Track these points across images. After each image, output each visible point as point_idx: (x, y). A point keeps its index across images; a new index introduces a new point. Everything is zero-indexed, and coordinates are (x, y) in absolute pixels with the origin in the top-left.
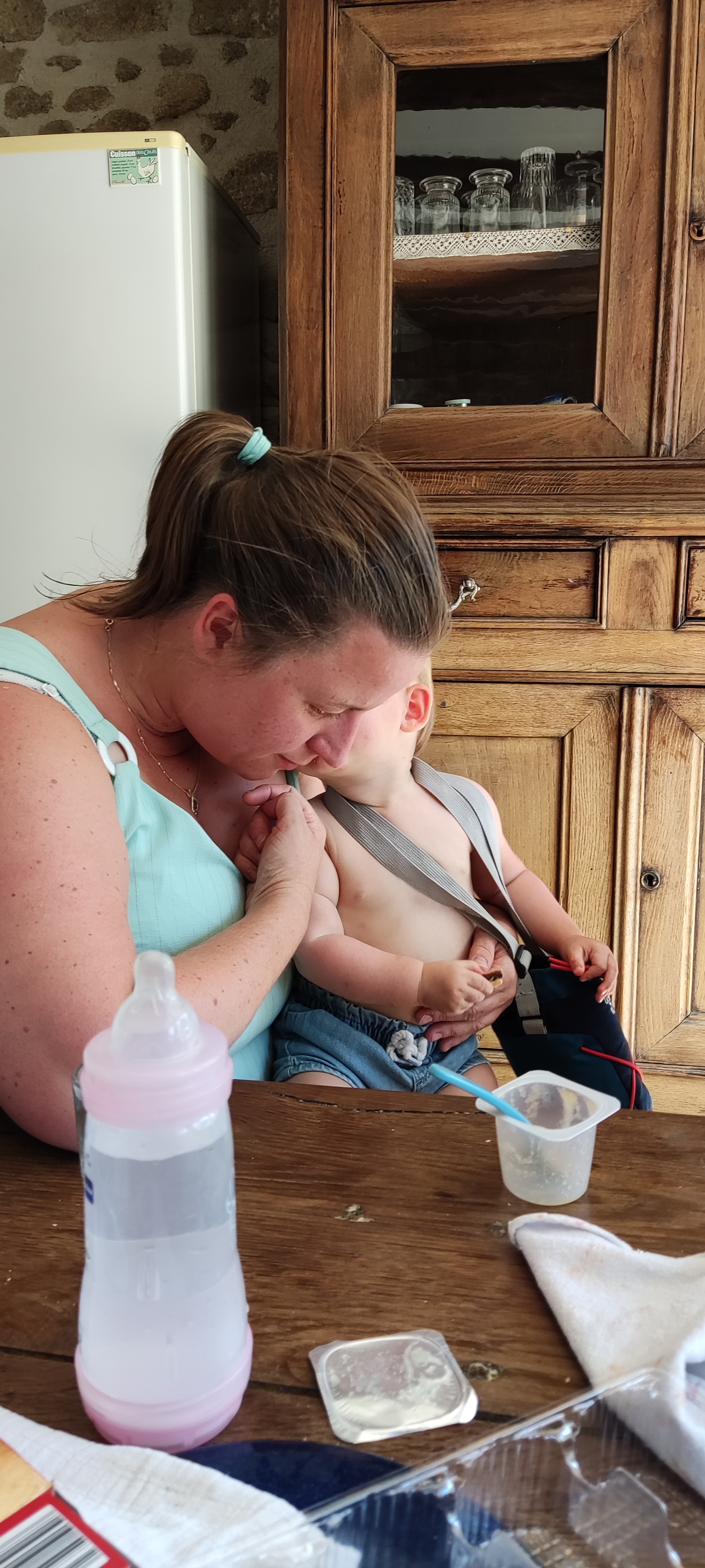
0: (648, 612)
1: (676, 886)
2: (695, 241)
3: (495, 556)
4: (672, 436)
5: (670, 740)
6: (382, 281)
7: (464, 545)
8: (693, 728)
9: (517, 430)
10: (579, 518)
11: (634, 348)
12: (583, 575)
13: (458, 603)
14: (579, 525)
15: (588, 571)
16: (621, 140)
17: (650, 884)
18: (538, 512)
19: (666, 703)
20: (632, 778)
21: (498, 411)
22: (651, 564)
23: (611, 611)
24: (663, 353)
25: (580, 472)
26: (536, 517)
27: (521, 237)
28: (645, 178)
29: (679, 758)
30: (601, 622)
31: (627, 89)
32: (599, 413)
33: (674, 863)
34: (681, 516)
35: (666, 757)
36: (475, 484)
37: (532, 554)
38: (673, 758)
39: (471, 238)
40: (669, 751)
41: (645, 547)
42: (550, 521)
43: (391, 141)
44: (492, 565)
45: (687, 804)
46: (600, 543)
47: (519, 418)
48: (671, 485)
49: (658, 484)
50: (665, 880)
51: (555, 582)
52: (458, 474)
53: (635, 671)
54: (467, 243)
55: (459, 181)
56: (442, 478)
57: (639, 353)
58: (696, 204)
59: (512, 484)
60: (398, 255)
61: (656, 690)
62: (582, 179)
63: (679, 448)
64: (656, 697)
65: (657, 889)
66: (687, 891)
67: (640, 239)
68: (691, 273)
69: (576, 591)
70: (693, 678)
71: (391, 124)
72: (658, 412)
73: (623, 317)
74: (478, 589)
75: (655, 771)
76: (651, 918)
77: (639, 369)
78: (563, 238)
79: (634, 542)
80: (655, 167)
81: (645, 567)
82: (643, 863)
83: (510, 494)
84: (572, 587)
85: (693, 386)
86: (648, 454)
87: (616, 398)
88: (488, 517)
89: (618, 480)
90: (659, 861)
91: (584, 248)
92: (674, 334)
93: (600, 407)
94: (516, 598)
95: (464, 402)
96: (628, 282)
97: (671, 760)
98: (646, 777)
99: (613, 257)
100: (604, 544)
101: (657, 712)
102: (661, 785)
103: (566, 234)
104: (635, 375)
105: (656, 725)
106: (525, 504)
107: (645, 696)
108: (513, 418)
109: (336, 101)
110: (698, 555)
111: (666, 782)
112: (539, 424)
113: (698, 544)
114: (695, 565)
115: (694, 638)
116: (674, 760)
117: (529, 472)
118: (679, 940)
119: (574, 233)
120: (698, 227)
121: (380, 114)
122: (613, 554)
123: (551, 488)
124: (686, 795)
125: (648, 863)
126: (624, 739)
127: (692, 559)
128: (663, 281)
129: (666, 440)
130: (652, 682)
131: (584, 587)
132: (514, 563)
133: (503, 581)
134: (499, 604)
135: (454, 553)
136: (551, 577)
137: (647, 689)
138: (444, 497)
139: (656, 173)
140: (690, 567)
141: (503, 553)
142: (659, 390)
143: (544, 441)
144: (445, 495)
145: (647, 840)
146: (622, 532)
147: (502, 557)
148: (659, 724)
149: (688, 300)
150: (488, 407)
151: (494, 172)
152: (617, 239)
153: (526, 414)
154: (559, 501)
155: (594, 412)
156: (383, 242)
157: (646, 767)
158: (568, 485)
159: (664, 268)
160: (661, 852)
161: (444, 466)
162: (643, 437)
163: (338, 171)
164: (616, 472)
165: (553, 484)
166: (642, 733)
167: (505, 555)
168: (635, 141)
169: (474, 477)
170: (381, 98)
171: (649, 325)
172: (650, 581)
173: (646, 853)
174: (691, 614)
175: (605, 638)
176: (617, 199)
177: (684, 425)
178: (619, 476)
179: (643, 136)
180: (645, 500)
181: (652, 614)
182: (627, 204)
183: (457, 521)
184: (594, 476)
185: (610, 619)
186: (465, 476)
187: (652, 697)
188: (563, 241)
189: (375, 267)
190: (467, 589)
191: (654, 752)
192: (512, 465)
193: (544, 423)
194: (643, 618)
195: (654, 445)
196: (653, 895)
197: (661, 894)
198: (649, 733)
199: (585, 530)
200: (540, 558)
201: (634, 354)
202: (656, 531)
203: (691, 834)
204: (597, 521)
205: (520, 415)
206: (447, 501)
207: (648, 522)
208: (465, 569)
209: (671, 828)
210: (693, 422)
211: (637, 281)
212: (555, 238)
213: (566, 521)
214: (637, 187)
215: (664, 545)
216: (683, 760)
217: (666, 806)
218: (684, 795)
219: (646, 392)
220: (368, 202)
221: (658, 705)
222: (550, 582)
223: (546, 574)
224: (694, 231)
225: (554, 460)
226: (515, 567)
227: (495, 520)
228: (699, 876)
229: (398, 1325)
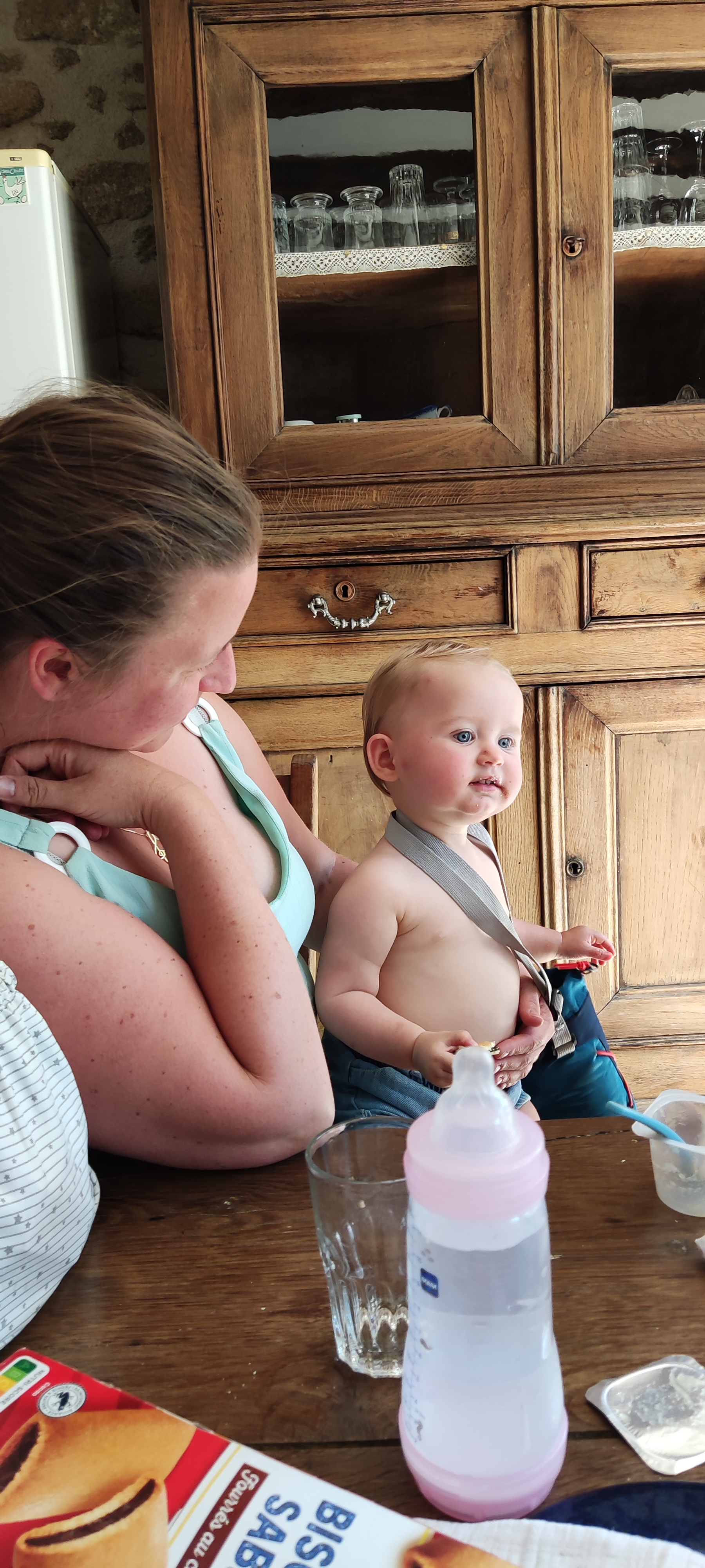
0: (555, 614)
1: (599, 871)
2: (567, 257)
3: (407, 569)
4: (560, 444)
5: (584, 734)
6: (268, 300)
7: (376, 560)
8: (604, 722)
9: (413, 444)
10: (488, 528)
11: (518, 361)
12: (492, 583)
13: (375, 618)
14: (488, 535)
15: (496, 579)
16: (492, 159)
17: (575, 872)
18: (447, 524)
19: (578, 700)
20: (552, 774)
21: (392, 426)
22: (555, 569)
23: (521, 616)
24: (546, 366)
25: (477, 482)
26: (447, 530)
27: (399, 254)
28: (517, 196)
29: (593, 750)
30: (513, 627)
31: (495, 110)
32: (489, 425)
33: (595, 850)
34: (582, 522)
35: (581, 751)
36: (376, 499)
37: (442, 565)
38: (587, 751)
39: (350, 256)
40: (584, 744)
41: (548, 553)
42: (460, 533)
43: (266, 159)
44: (404, 578)
45: (603, 793)
46: (507, 551)
47: (414, 432)
48: (562, 492)
49: (550, 491)
50: (588, 867)
51: (466, 591)
52: (359, 489)
53: (547, 671)
54: (347, 260)
55: (329, 197)
56: (343, 493)
57: (523, 366)
58: (567, 222)
59: (412, 497)
60: (278, 273)
61: (567, 688)
62: (451, 195)
63: (567, 456)
64: (568, 694)
65: (582, 876)
66: (609, 875)
67: (516, 256)
68: (566, 288)
69: (486, 599)
70: (601, 674)
71: (265, 142)
72: (545, 422)
73: (505, 332)
74: (393, 603)
75: (572, 765)
76: (578, 904)
77: (524, 381)
78: (440, 254)
79: (538, 548)
80: (525, 186)
81: (550, 571)
82: (566, 852)
83: (410, 507)
84: (482, 595)
85: (576, 396)
86: (538, 463)
87: (504, 410)
88: (400, 532)
89: (513, 488)
90: (581, 849)
91: (461, 265)
92: (554, 347)
93: (490, 419)
94: (431, 610)
95: (356, 418)
96: (507, 299)
97: (586, 754)
98: (564, 772)
99: (492, 274)
100: (511, 552)
101: (570, 709)
102: (579, 778)
103: (442, 251)
104: (521, 387)
105: (570, 722)
106: (428, 516)
107: (558, 694)
108: (408, 433)
109: (207, 119)
110: (598, 558)
111: (582, 774)
112: (433, 437)
113: (598, 547)
114: (597, 568)
115: (600, 637)
116: (589, 753)
117: (428, 484)
118: (605, 921)
119: (450, 250)
120: (570, 244)
121: (254, 132)
122: (519, 561)
123: (450, 499)
124: (602, 785)
125: (572, 853)
126: (541, 737)
127: (593, 563)
128: (541, 297)
129: (554, 449)
130: (564, 681)
131: (493, 595)
132: (426, 574)
133: (416, 593)
134: (414, 616)
135: (366, 568)
136: (462, 587)
137: (560, 688)
138: (347, 512)
139: (527, 192)
140: (591, 570)
141: (414, 566)
142: (545, 401)
143: (439, 453)
144: (348, 510)
145: (569, 830)
146: (527, 541)
147: (413, 569)
148: (573, 719)
149: (565, 314)
150: (382, 422)
151: (365, 189)
152: (495, 256)
153: (419, 428)
154: (459, 511)
155: (484, 424)
156: (265, 260)
157: (564, 762)
158: (465, 495)
159: (541, 284)
160: (582, 840)
161: (345, 482)
162: (532, 446)
163: (215, 191)
164: (510, 480)
165: (451, 495)
166: (558, 730)
167: (416, 568)
168: (506, 160)
169: (375, 491)
170: (253, 117)
171: (531, 338)
172: (556, 585)
173: (568, 843)
174: (596, 615)
175: (517, 642)
176: (492, 217)
177: (570, 434)
178: (513, 485)
179: (512, 154)
180: (540, 507)
181: (559, 616)
182: (502, 222)
183: (370, 538)
184: (490, 485)
185: (521, 623)
186: (366, 490)
187: (565, 695)
188: (439, 258)
189: (259, 286)
190: (381, 604)
191: (569, 747)
192: (411, 478)
193: (438, 436)
194: (551, 620)
195: (543, 453)
196: (578, 882)
197: (586, 881)
198: (564, 729)
199: (492, 540)
200: (450, 569)
201: (518, 367)
202: (560, 538)
203: (609, 822)
204: (505, 531)
205: (414, 429)
206: (350, 516)
207: (553, 530)
208: (378, 583)
209: (590, 817)
210: (577, 431)
211: (516, 297)
212: (432, 255)
213: (475, 532)
214: (510, 205)
215: (566, 549)
216: (597, 752)
217: (584, 797)
218: (600, 785)
219: (532, 404)
220: (248, 221)
221: (571, 703)
222: (461, 592)
223: (457, 584)
224: (567, 247)
225: (450, 472)
226: (427, 579)
227: (407, 534)
228: (618, 860)
229: (647, 1355)
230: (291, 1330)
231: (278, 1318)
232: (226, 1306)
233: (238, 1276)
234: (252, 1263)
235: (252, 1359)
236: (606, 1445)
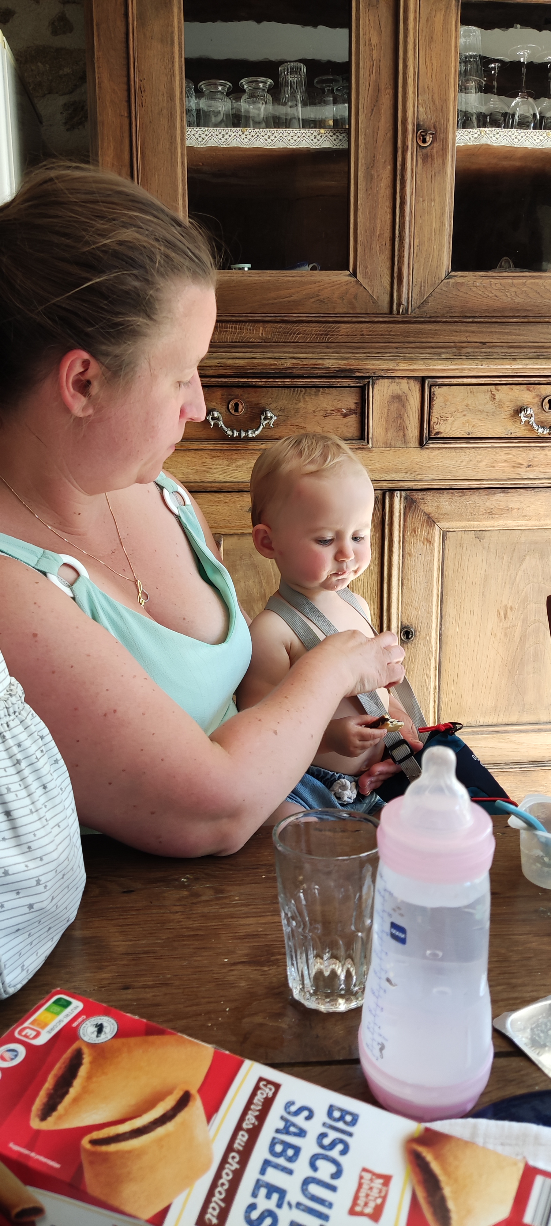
0: (402, 434)
1: (426, 637)
2: (420, 146)
3: (286, 392)
4: (408, 298)
5: (419, 530)
6: (179, 164)
7: (262, 383)
8: (435, 520)
9: (293, 291)
10: (352, 362)
11: (378, 228)
12: (353, 406)
13: (260, 430)
14: (352, 367)
15: (356, 403)
16: (364, 63)
17: (408, 638)
18: (320, 357)
19: (416, 502)
20: (393, 560)
21: (276, 275)
22: (403, 398)
23: (375, 433)
24: (400, 233)
25: (342, 325)
26: (320, 362)
27: (285, 134)
28: (382, 95)
29: (425, 543)
30: (368, 442)
31: (367, 22)
32: (353, 279)
33: (424, 621)
34: (426, 361)
35: (416, 543)
36: (262, 334)
37: (314, 390)
38: (421, 543)
39: (247, 133)
40: (419, 538)
41: (398, 384)
42: (330, 364)
43: (181, 49)
44: (284, 399)
45: (432, 577)
46: (366, 381)
47: (293, 281)
48: (409, 336)
49: (400, 336)
50: (418, 634)
51: (332, 412)
52: (248, 325)
53: (393, 479)
54: (243, 136)
55: (229, 84)
56: (235, 328)
57: (382, 232)
58: (421, 118)
59: (291, 334)
60: (188, 143)
61: (408, 493)
62: (328, 90)
63: (413, 308)
64: (408, 498)
65: (412, 641)
66: (433, 641)
67: (380, 142)
68: (419, 172)
69: (348, 419)
70: (434, 483)
71: (181, 34)
72: (398, 280)
73: (369, 204)
74: (274, 418)
75: (408, 553)
77: (382, 245)
78: (318, 137)
79: (390, 380)
80: (389, 87)
81: (399, 399)
82: (401, 622)
83: (289, 342)
84: (345, 415)
85: (422, 260)
86: (391, 312)
87: (366, 268)
88: (283, 361)
89: (370, 332)
90: (412, 620)
91: (335, 147)
92: (407, 218)
93: (354, 274)
94: (305, 426)
95: (247, 267)
96: (372, 176)
97: (420, 545)
98: (403, 559)
99: (361, 156)
100: (369, 382)
101: (410, 509)
102: (414, 564)
103: (321, 135)
104: (380, 250)
105: (409, 519)
106: (303, 350)
107: (401, 497)
108: (289, 281)
109: (135, 12)
110: (437, 390)
111: (416, 561)
112: (309, 286)
113: (436, 382)
114: (435, 398)
115: (435, 453)
116: (422, 544)
117: (304, 325)
118: (428, 677)
119: (327, 134)
120: (423, 136)
121: (172, 26)
122: (375, 390)
123: (320, 337)
124: (431, 570)
125: (406, 622)
126: (387, 531)
127: (432, 394)
128: (398, 177)
129: (404, 302)
130: (406, 488)
131: (354, 416)
132: (301, 397)
133: (293, 412)
134: (290, 430)
135: (254, 389)
136: (330, 408)
137: (402, 492)
138: (239, 344)
139: (391, 91)
140: (431, 400)
141: (292, 389)
142: (398, 262)
143: (313, 300)
144: (239, 342)
145: (404, 605)
146: (382, 373)
147: (292, 392)
148: (411, 518)
149: (417, 192)
150: (268, 272)
151: (259, 80)
152: (363, 141)
153: (298, 278)
154: (328, 347)
155: (350, 278)
156: (178, 132)
157: (403, 551)
158: (333, 335)
159: (399, 167)
160: (414, 613)
161: (238, 319)
162: (386, 298)
163: (139, 71)
164: (369, 325)
165: (322, 335)
166: (400, 526)
167: (294, 391)
168: (375, 64)
169: (261, 328)
170: (172, 12)
171: (389, 210)
172: (403, 410)
173: (404, 615)
174: (433, 435)
175: (371, 454)
176: (362, 110)
177: (416, 290)
178: (371, 329)
179: (380, 60)
180: (391, 348)
181: (404, 435)
182: (370, 115)
183: (258, 364)
184: (352, 328)
185: (374, 439)
186: (254, 326)
187: (406, 498)
188: (318, 140)
189: (173, 152)
190: (265, 419)
191: (408, 539)
192: (291, 319)
193: (313, 286)
194: (398, 438)
195: (395, 305)
196: (409, 645)
197: (415, 644)
198: (404, 525)
199: (355, 372)
200: (320, 393)
201: (378, 233)
202: (408, 372)
203: (435, 599)
204: (365, 365)
205: (294, 279)
206: (241, 347)
207: (403, 366)
208: (263, 402)
209: (421, 595)
210: (422, 288)
211: (378, 176)
212: (312, 137)
213: (342, 364)
214: (377, 101)
215: (412, 382)
216: (428, 544)
217: (417, 579)
218: (430, 570)
219: (388, 264)
220: (165, 98)
221: (410, 504)
222: (329, 412)
223: (326, 406)
224: (420, 139)
225: (322, 315)
226: (302, 401)
227: (289, 363)
228: (440, 629)
230: (252, 976)
231: (240, 967)
232: (195, 958)
233: (202, 935)
234: (211, 926)
235: (223, 999)
236: (515, 1062)
